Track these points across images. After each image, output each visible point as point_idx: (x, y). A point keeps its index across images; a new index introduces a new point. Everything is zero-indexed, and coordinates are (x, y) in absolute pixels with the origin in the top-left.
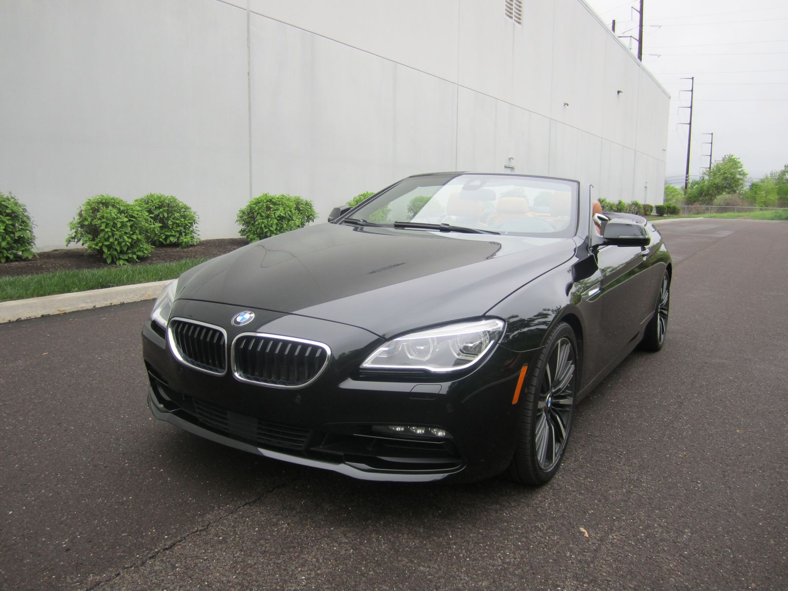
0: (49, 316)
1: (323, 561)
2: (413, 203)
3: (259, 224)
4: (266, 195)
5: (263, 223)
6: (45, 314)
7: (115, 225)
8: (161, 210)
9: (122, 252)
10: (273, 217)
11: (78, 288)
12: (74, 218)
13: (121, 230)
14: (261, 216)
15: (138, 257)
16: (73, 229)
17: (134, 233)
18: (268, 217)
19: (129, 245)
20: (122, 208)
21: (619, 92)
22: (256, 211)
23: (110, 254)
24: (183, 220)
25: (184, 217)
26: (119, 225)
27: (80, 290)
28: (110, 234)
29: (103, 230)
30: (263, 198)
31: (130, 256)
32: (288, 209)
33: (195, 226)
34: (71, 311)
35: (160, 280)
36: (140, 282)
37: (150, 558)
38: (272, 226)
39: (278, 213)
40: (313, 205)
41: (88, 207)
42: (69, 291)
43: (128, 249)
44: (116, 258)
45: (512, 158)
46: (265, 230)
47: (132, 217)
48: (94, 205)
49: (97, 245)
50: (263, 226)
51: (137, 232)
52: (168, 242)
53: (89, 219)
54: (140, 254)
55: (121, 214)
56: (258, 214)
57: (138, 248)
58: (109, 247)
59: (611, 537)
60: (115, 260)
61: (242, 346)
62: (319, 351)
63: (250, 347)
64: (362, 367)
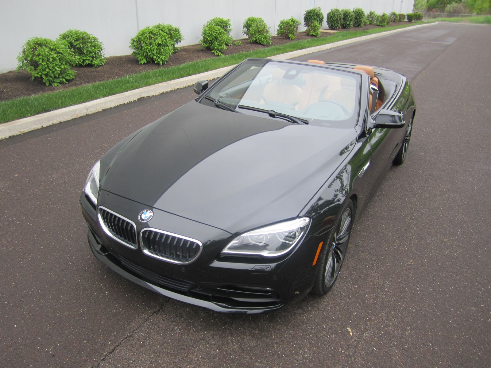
0: (14, 136)
1: (201, 360)
2: (247, 22)
3: (145, 49)
4: (148, 28)
5: (148, 48)
6: (11, 135)
7: (48, 60)
8: (78, 42)
9: (55, 77)
10: (154, 44)
11: (31, 114)
12: (20, 53)
13: (53, 62)
14: (146, 43)
15: (67, 80)
16: (21, 61)
17: (62, 64)
18: (150, 44)
19: (59, 72)
20: (52, 47)
22: (142, 40)
23: (47, 80)
24: (93, 48)
25: (94, 46)
26: (51, 60)
27: (32, 115)
28: (46, 66)
29: (41, 64)
30: (146, 31)
31: (61, 79)
32: (164, 38)
33: (102, 52)
34: (28, 131)
35: (83, 102)
36: (71, 105)
37: (102, 360)
38: (153, 51)
39: (157, 42)
40: (180, 31)
41: (29, 47)
42: (25, 117)
43: (59, 75)
44: (52, 82)
46: (149, 54)
47: (59, 53)
48: (32, 46)
49: (38, 74)
50: (148, 51)
51: (64, 63)
52: (85, 63)
53: (31, 56)
54: (68, 78)
55: (51, 51)
56: (144, 42)
57: (66, 74)
58: (46, 75)
59: (365, 335)
60: (51, 83)
61: (146, 235)
62: (195, 245)
63: (152, 237)
64: (222, 253)
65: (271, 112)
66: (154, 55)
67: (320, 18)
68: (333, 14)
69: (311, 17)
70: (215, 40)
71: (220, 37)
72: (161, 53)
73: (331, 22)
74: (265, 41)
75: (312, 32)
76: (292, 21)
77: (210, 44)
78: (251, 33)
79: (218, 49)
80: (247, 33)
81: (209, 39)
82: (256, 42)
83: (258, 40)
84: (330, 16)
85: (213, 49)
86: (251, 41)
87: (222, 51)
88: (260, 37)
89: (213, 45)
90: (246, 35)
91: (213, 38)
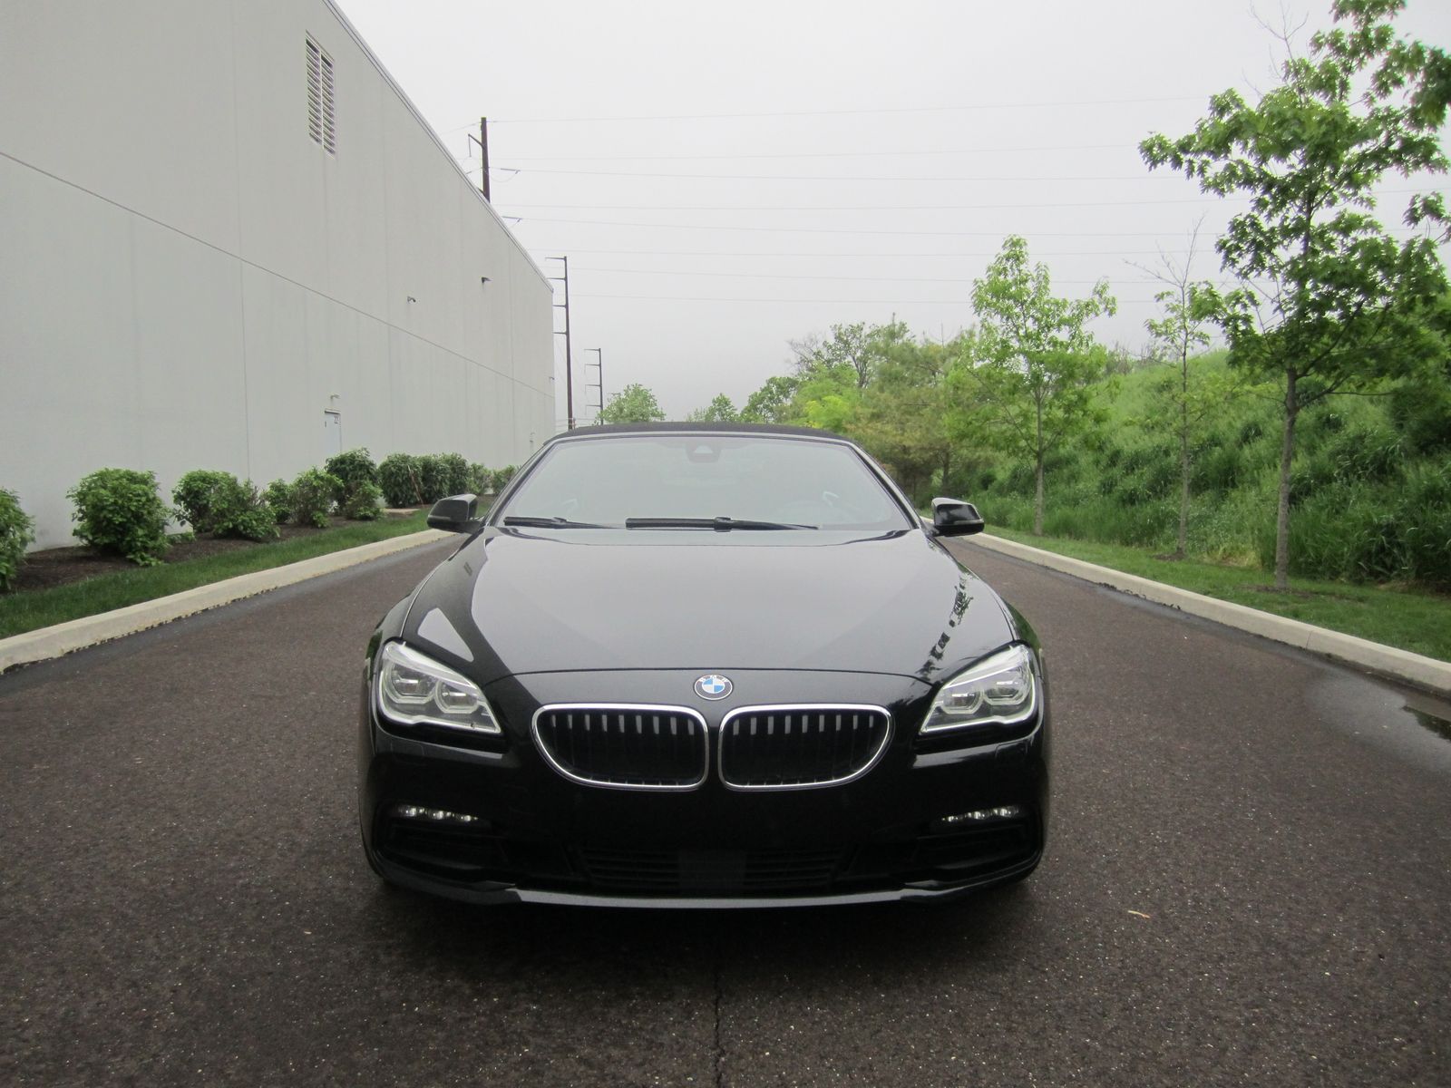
2: (186, 484)
21: (483, 280)
45: (337, 396)
61: (736, 731)
62: (871, 719)
63: (753, 730)
64: (920, 734)
65: (721, 521)
67: (370, 474)
68: (395, 466)
69: (347, 474)
70: (133, 524)
71: (150, 513)
73: (394, 489)
74: (261, 528)
75: (362, 508)
76: (317, 477)
77: (119, 537)
78: (218, 510)
79: (146, 549)
80: (186, 517)
81: (118, 519)
82: (235, 534)
83: (242, 528)
84: (387, 473)
85: (131, 549)
86: (220, 532)
87: (158, 553)
88: (246, 518)
89: (128, 539)
90: (182, 524)
91: (129, 516)
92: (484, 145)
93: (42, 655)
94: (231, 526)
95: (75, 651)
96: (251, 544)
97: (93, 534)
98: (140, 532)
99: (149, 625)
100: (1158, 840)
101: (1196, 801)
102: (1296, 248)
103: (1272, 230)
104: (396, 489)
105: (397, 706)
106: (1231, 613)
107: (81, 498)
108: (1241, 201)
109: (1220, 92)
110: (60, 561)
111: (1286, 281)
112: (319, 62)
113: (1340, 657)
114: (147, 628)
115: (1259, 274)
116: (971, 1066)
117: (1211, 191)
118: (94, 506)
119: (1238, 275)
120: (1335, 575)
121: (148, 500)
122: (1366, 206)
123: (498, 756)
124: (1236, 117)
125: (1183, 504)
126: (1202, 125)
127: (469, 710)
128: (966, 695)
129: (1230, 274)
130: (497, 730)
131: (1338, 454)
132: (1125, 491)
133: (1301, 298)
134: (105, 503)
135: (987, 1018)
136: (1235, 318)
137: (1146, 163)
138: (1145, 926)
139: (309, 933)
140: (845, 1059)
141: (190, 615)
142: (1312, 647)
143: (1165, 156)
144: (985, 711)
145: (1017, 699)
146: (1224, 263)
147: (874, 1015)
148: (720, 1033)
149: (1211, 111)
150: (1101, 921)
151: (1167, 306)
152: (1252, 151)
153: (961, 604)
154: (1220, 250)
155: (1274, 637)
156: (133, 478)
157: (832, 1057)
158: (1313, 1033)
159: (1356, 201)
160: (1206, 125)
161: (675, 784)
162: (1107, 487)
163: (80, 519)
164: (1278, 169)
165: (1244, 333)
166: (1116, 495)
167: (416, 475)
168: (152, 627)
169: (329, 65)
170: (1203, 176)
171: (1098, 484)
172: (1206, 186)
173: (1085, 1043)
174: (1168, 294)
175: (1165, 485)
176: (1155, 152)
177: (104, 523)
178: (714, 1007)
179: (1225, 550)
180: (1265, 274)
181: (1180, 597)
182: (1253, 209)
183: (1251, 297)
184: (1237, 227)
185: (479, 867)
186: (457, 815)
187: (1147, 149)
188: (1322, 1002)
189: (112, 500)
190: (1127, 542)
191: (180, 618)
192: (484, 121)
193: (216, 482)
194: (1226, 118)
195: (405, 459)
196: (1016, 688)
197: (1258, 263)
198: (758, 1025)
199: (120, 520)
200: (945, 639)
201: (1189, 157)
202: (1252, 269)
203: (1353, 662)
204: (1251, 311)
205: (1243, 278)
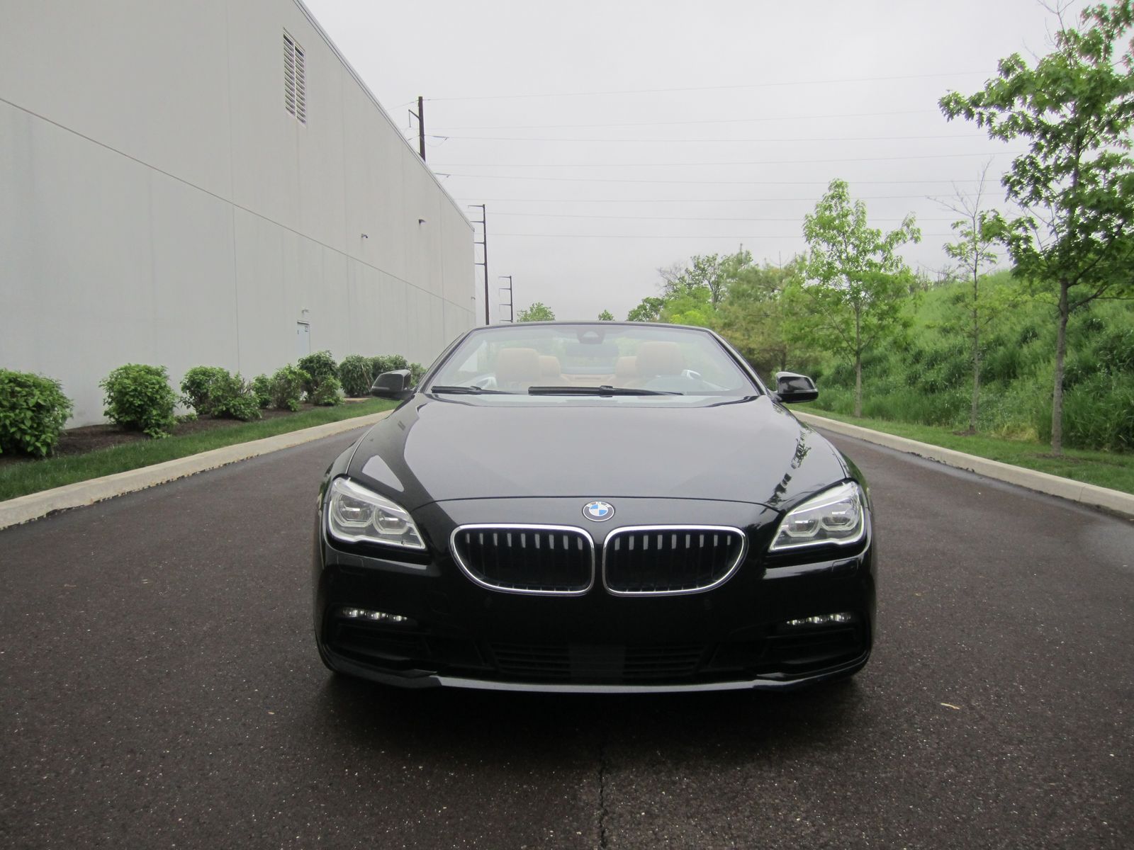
2: (191, 376)
10: (25, 406)
21: (420, 221)
38: (23, 423)
39: (32, 402)
45: (307, 311)
61: (617, 547)
62: (729, 538)
63: (631, 546)
64: (769, 551)
65: (605, 389)
66: (24, 432)
67: (333, 370)
68: (351, 365)
69: (315, 371)
70: (149, 406)
71: (162, 398)
72: (41, 428)
73: (350, 383)
74: (248, 411)
75: (326, 397)
76: (291, 372)
77: (139, 416)
78: (214, 396)
79: (159, 425)
80: (191, 403)
81: (138, 402)
82: (227, 415)
83: (233, 410)
84: (345, 370)
85: (147, 425)
86: (216, 413)
87: (168, 428)
88: (237, 403)
89: (145, 417)
90: (188, 407)
91: (146, 400)
92: (421, 118)
93: (76, 503)
94: (224, 409)
95: (101, 500)
96: (241, 423)
97: (118, 414)
98: (155, 412)
99: (159, 482)
100: (963, 648)
101: (994, 618)
102: (1067, 181)
103: (1048, 168)
104: (353, 383)
105: (343, 529)
106: (1018, 473)
107: (111, 386)
108: (1022, 145)
109: (1006, 57)
110: (94, 435)
111: (1059, 209)
112: (293, 51)
113: (1108, 508)
114: (157, 484)
115: (1037, 203)
116: (814, 826)
117: (997, 138)
118: (120, 392)
119: (1020, 204)
120: (1099, 446)
121: (161, 387)
122: (1124, 148)
123: (423, 567)
124: (1019, 77)
125: (974, 392)
126: (990, 84)
127: (401, 532)
128: (807, 522)
129: (1013, 203)
130: (422, 546)
131: (1100, 350)
132: (927, 382)
133: (1071, 222)
134: (128, 390)
135: (826, 787)
136: (1018, 239)
137: (945, 115)
138: (956, 715)
139: (272, 713)
140: (708, 819)
141: (191, 475)
142: (1084, 500)
143: (960, 109)
144: (822, 534)
145: (849, 526)
146: (1009, 194)
147: (732, 784)
148: (605, 796)
149: (999, 72)
150: (918, 711)
151: (962, 232)
152: (1030, 104)
153: (801, 453)
154: (1005, 184)
155: (1052, 492)
156: (149, 371)
157: (697, 818)
158: (1103, 803)
159: (1115, 143)
160: (993, 85)
161: (567, 590)
162: (912, 380)
163: (110, 403)
164: (1052, 118)
165: (1025, 250)
166: (920, 385)
167: (368, 372)
168: (161, 483)
169: (301, 54)
170: (991, 125)
171: (904, 377)
172: (993, 133)
173: (910, 809)
174: (962, 223)
175: (959, 377)
176: (952, 106)
177: (127, 405)
178: (599, 776)
179: (1008, 427)
180: (1042, 203)
181: (974, 462)
182: (1032, 151)
183: (1031, 221)
184: (1018, 165)
185: (408, 659)
186: (391, 616)
187: (945, 104)
188: (1109, 778)
189: (133, 387)
190: (929, 423)
191: (183, 477)
192: (421, 99)
193: (214, 375)
194: (1011, 77)
195: (360, 359)
196: (848, 517)
197: (1036, 195)
198: (636, 791)
199: (139, 403)
200: (787, 478)
201: (980, 110)
202: (1031, 199)
203: (1120, 511)
204: (1031, 233)
205: (1024, 207)
